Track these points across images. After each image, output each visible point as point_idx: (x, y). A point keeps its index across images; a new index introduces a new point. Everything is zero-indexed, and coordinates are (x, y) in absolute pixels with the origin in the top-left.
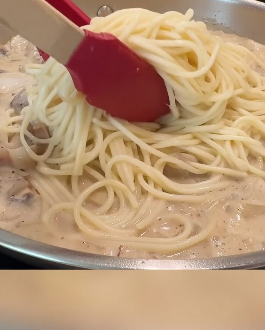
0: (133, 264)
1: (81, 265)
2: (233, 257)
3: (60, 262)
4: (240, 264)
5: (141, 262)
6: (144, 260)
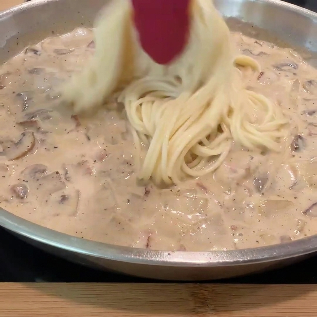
0: (159, 256)
1: (109, 257)
2: (258, 249)
3: (87, 254)
4: (263, 256)
5: (167, 254)
6: (170, 252)
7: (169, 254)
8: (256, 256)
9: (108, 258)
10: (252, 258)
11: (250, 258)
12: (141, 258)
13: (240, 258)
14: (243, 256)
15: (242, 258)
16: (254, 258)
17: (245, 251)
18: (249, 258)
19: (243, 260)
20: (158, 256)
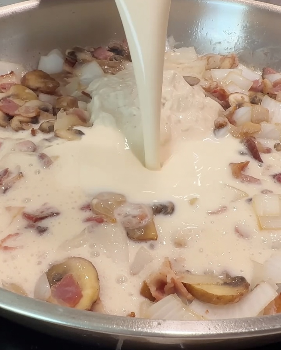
0: (147, 326)
5: (156, 323)
6: (160, 321)
7: (159, 324)
8: (265, 325)
9: (85, 328)
10: (261, 328)
11: (258, 328)
12: (125, 328)
13: (246, 329)
14: (250, 326)
15: (248, 329)
16: (263, 329)
17: (252, 320)
18: (256, 329)
19: (249, 330)
20: (145, 326)
